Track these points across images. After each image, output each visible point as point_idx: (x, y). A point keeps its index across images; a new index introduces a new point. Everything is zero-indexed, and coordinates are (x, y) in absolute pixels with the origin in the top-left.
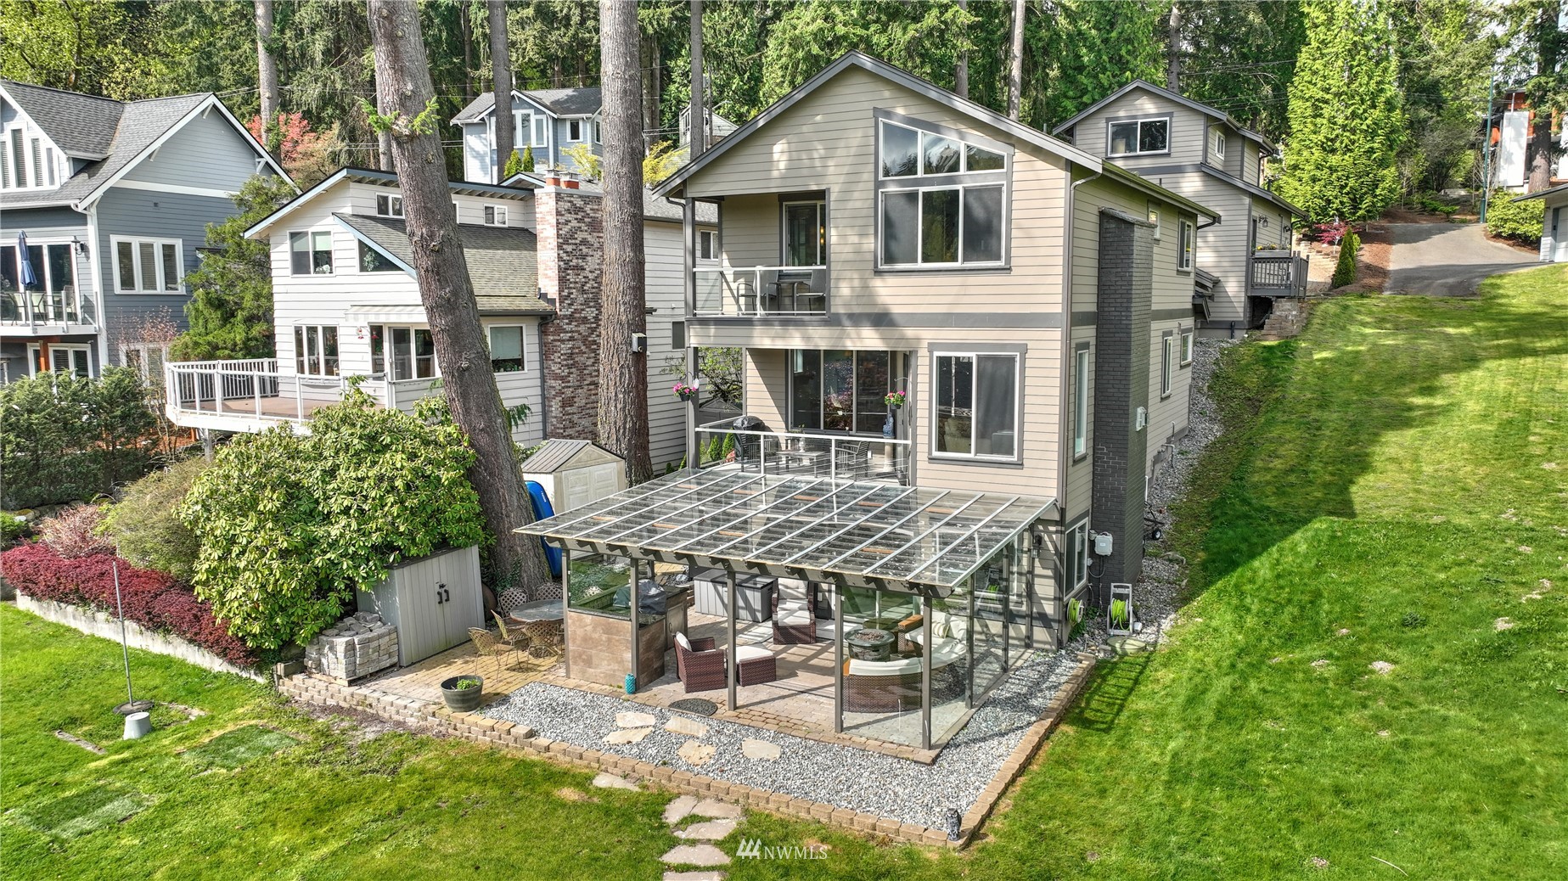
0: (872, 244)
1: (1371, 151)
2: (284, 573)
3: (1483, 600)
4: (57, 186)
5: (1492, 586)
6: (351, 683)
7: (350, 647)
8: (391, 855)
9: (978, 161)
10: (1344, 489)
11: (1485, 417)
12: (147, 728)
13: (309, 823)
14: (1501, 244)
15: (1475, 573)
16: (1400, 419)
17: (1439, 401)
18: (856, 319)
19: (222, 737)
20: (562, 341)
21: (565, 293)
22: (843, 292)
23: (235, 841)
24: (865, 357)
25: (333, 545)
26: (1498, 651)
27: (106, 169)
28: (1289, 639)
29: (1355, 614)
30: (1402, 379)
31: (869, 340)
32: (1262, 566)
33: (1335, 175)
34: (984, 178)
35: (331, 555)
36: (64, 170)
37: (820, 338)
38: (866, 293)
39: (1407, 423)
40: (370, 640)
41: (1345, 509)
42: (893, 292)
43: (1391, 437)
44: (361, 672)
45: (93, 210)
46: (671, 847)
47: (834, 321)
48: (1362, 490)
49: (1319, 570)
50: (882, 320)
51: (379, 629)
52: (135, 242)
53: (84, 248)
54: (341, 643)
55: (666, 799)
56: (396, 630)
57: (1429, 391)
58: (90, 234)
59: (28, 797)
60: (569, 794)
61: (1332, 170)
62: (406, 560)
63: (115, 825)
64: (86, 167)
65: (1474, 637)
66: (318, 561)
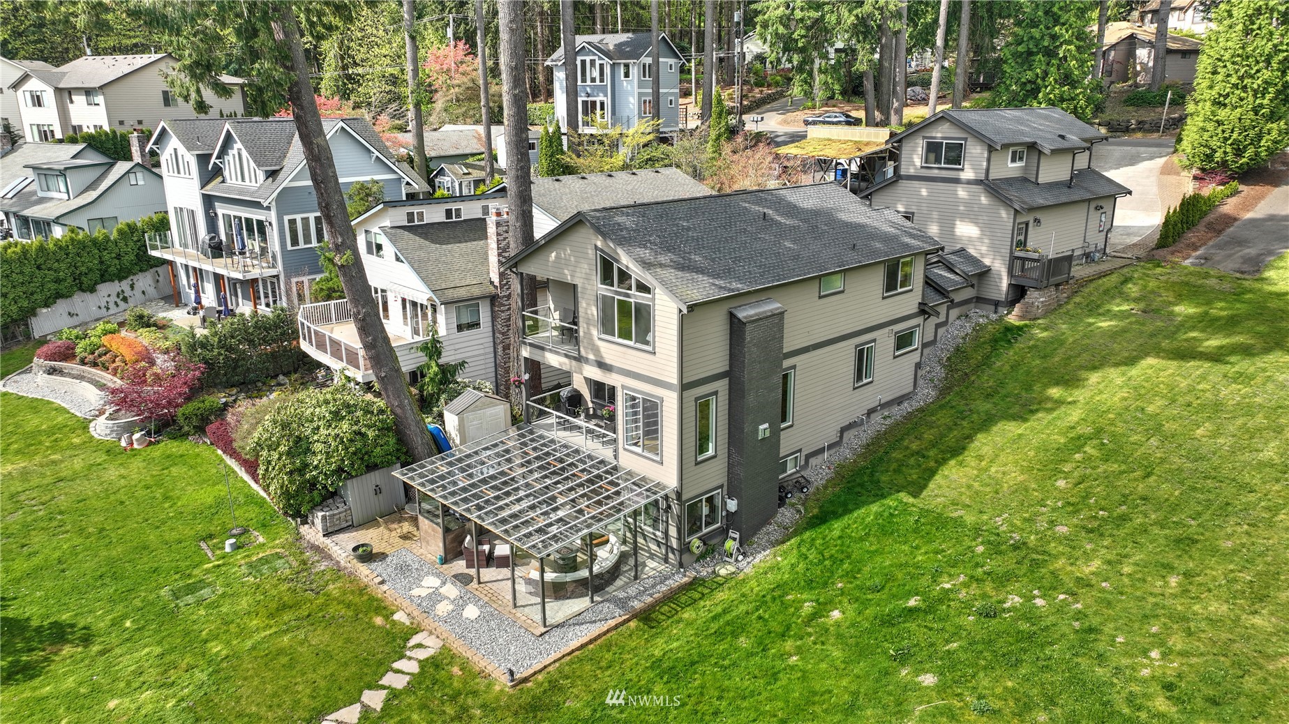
0: (596, 320)
1: (1260, 107)
2: (290, 482)
4: (258, 185)
6: (324, 536)
7: (324, 518)
8: (290, 640)
9: (640, 287)
12: (236, 547)
13: (271, 616)
18: (589, 362)
19: (261, 559)
20: (503, 312)
21: (505, 282)
22: (585, 344)
23: (238, 621)
25: (316, 467)
27: (281, 175)
31: (596, 374)
33: (1221, 128)
34: (642, 297)
35: (314, 473)
36: (261, 176)
38: (594, 347)
40: (334, 515)
42: (608, 351)
44: (330, 530)
45: (274, 203)
46: (400, 659)
47: (580, 359)
50: (602, 365)
51: (342, 508)
52: (298, 217)
53: (270, 224)
54: (320, 514)
55: (416, 631)
56: (350, 509)
58: (272, 216)
59: (176, 580)
60: (379, 621)
61: (1219, 123)
62: (350, 476)
63: (199, 603)
64: (272, 174)
66: (308, 476)
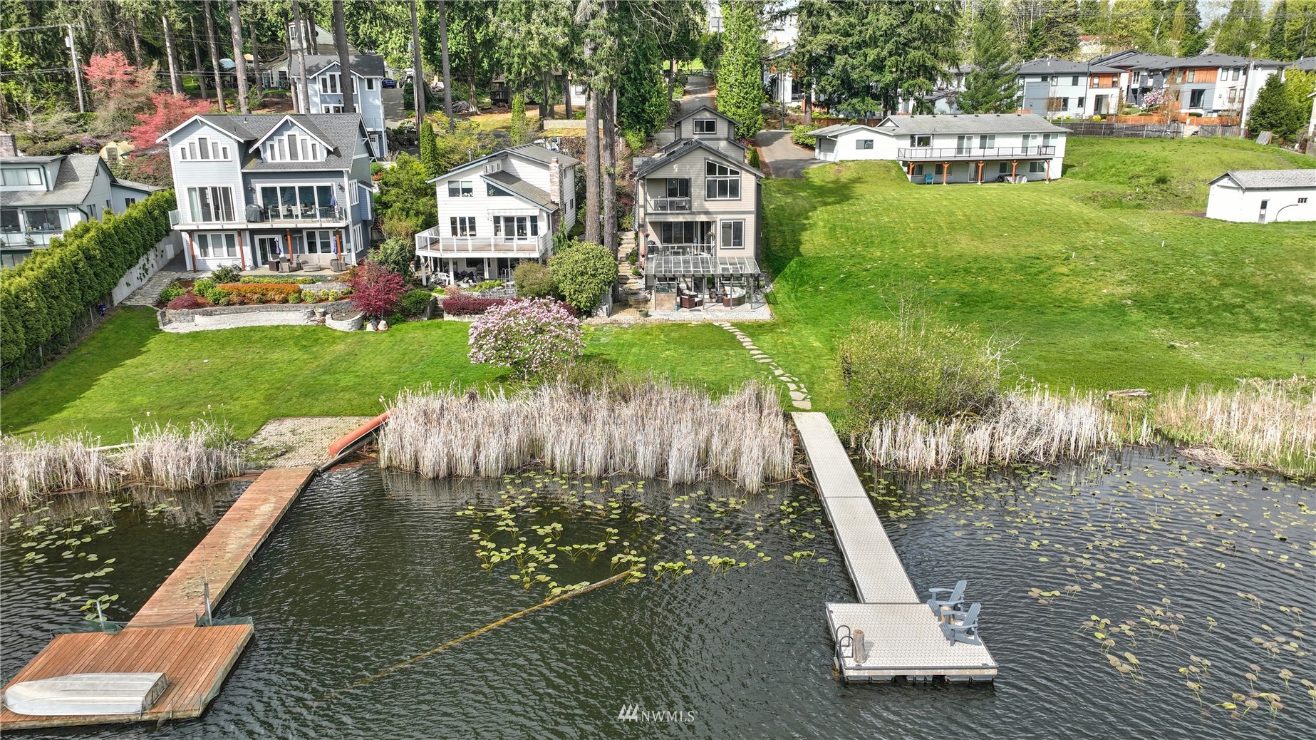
0: (704, 192)
1: (753, 108)
3: (837, 272)
4: (320, 160)
5: (838, 268)
6: (608, 317)
9: (733, 172)
10: (798, 249)
11: (825, 227)
14: (798, 147)
15: (834, 266)
16: (804, 228)
17: (811, 221)
18: (699, 213)
22: (696, 205)
24: (702, 223)
26: (843, 281)
27: (344, 153)
28: (800, 286)
29: (812, 278)
30: (799, 215)
31: (703, 218)
32: (787, 270)
34: (734, 177)
36: (323, 153)
37: (689, 218)
38: (702, 205)
39: (806, 229)
41: (800, 255)
42: (711, 206)
43: (803, 233)
47: (693, 213)
48: (802, 249)
49: (800, 270)
50: (707, 213)
53: (341, 188)
54: (604, 307)
55: (710, 323)
57: (807, 218)
58: (345, 182)
65: (837, 279)
